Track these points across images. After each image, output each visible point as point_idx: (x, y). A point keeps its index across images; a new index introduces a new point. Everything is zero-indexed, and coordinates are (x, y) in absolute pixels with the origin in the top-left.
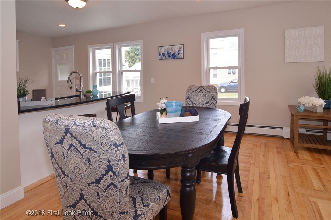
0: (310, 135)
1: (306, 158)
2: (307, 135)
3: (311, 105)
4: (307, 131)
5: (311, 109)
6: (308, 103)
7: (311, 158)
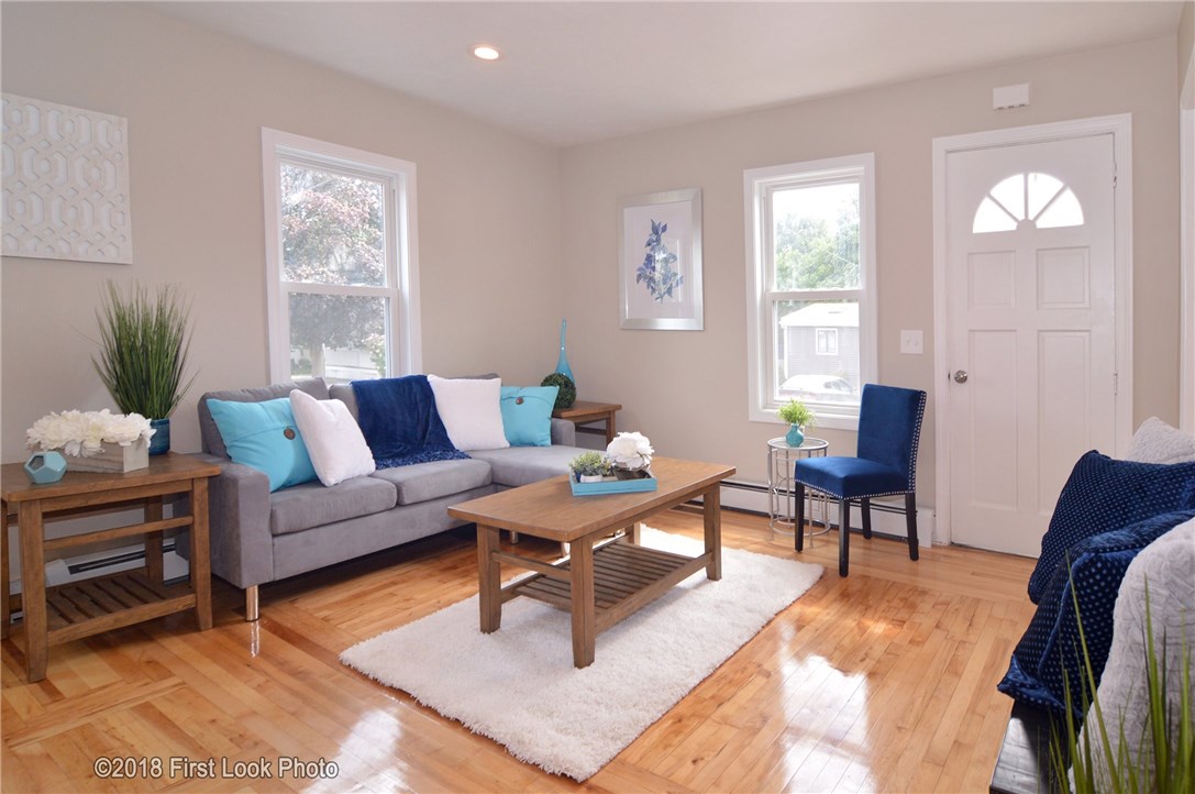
0: (94, 582)
1: (92, 682)
2: (77, 587)
3: (94, 446)
4: (74, 570)
5: (93, 463)
6: (79, 440)
7: (115, 674)
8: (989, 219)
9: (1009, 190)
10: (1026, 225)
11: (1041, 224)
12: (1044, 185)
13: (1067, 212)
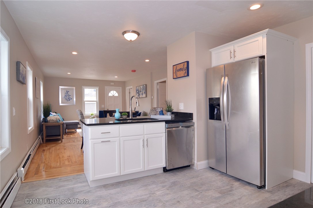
8: (110, 95)
9: (112, 92)
10: (113, 95)
11: (115, 95)
12: (115, 92)
13: (117, 95)
